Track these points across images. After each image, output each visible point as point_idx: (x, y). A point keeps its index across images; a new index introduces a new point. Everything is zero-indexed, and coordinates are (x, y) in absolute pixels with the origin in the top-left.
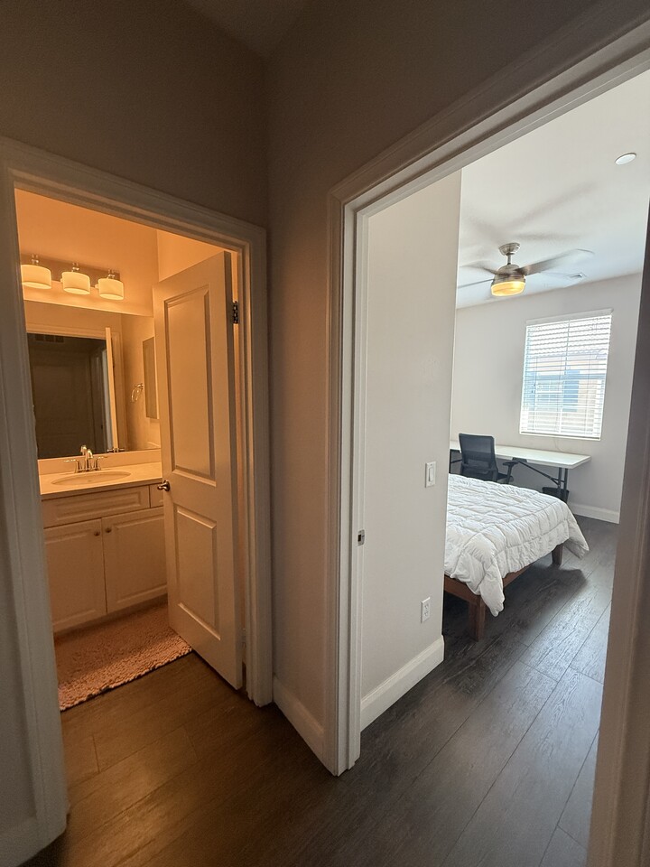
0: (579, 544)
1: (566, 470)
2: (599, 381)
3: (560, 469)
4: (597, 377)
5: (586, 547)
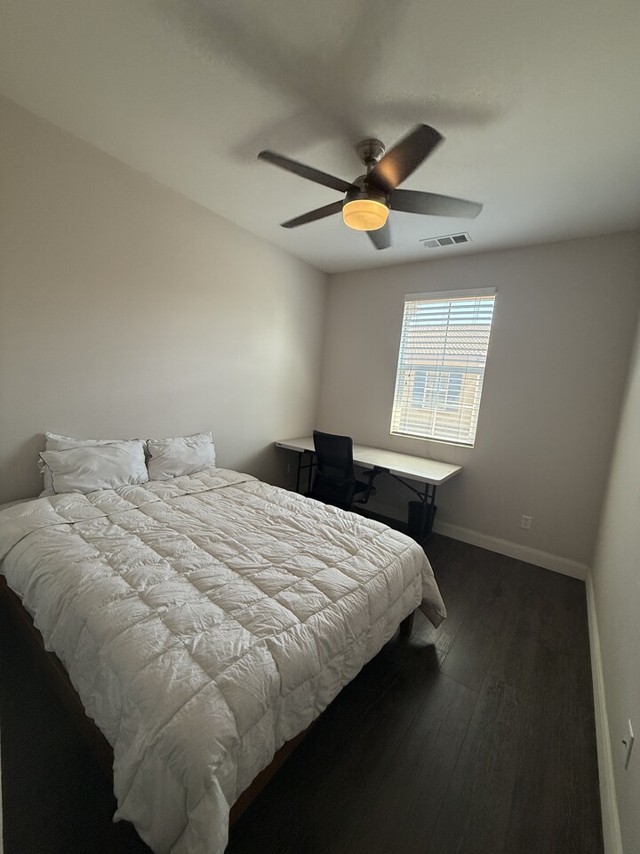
0: (435, 607)
1: (435, 486)
2: (477, 377)
3: (427, 485)
4: (475, 371)
5: (444, 613)
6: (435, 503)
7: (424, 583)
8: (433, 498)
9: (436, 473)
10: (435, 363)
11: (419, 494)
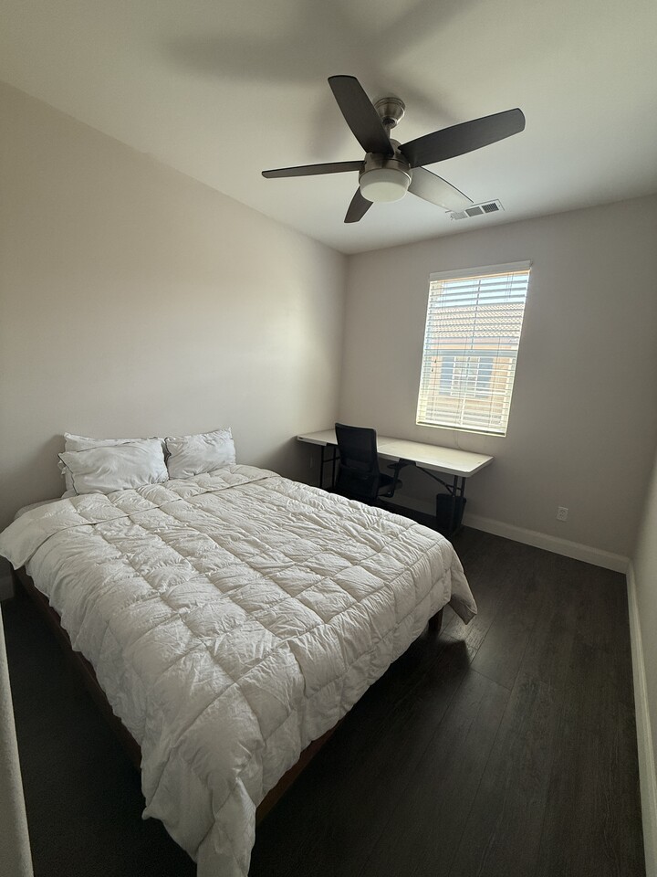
1: (464, 478)
2: (511, 360)
3: (456, 476)
4: (507, 354)
5: (474, 609)
6: (464, 496)
7: (453, 579)
8: (462, 490)
9: (465, 464)
10: (463, 347)
11: (447, 486)
